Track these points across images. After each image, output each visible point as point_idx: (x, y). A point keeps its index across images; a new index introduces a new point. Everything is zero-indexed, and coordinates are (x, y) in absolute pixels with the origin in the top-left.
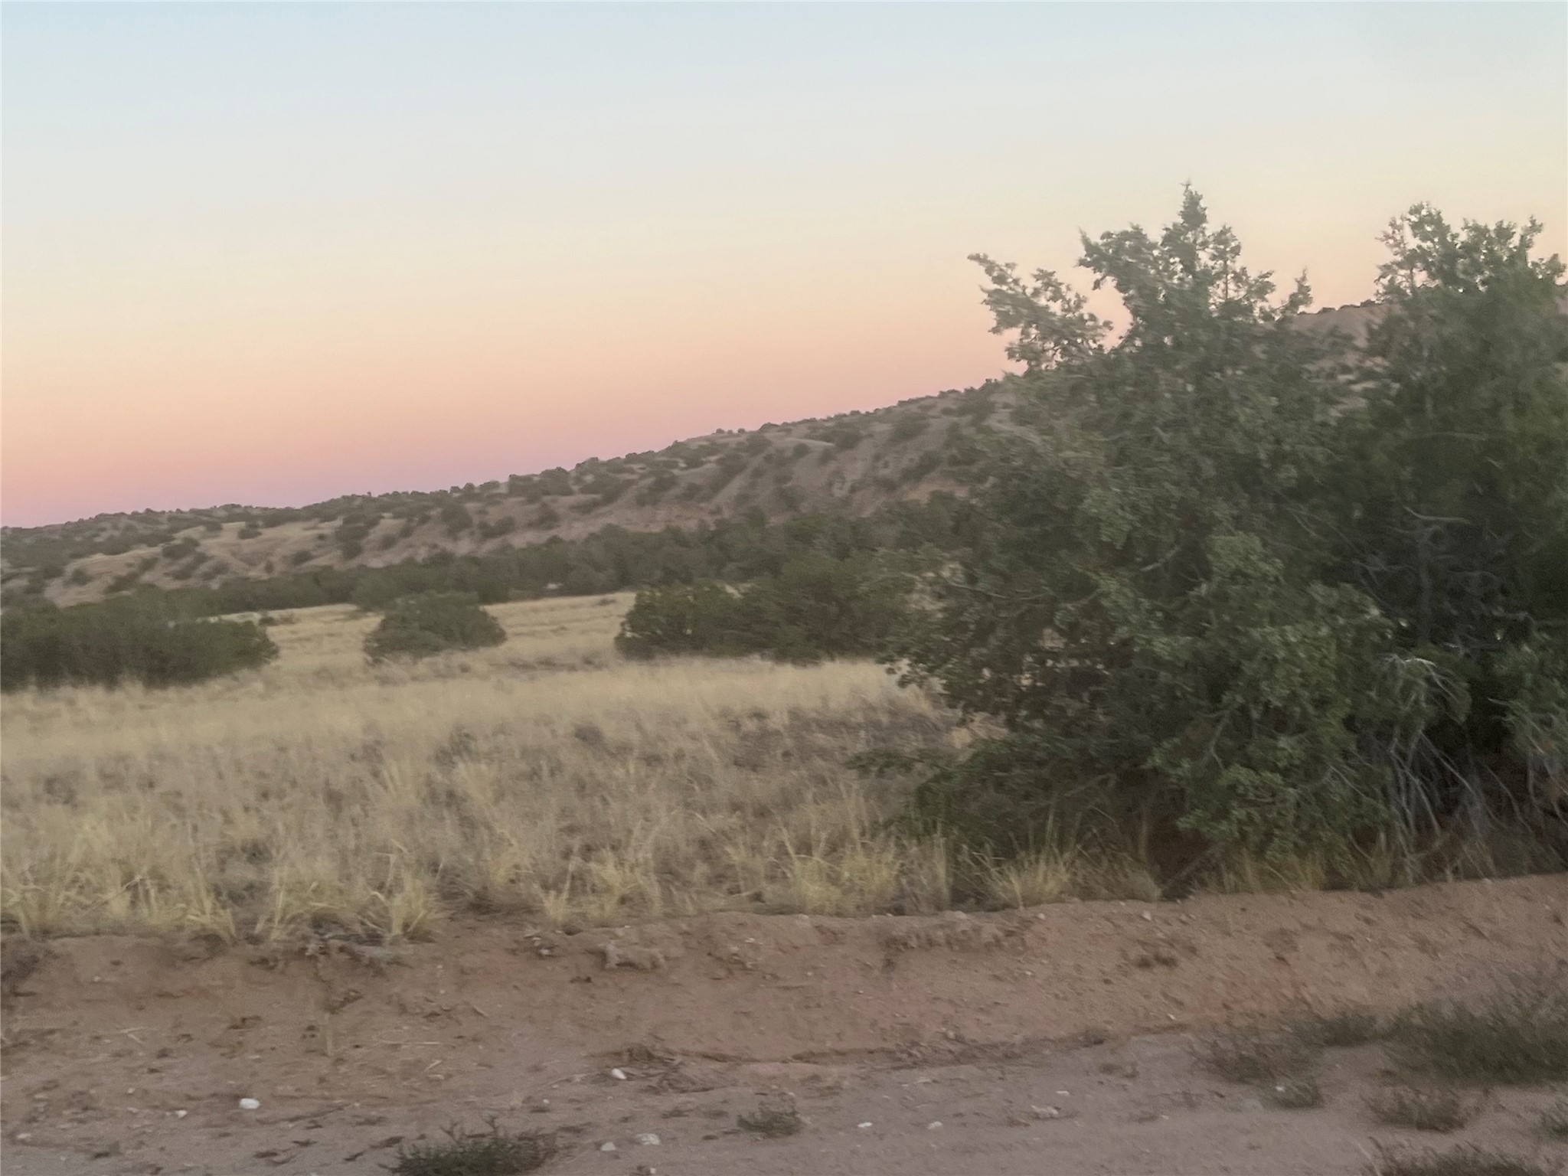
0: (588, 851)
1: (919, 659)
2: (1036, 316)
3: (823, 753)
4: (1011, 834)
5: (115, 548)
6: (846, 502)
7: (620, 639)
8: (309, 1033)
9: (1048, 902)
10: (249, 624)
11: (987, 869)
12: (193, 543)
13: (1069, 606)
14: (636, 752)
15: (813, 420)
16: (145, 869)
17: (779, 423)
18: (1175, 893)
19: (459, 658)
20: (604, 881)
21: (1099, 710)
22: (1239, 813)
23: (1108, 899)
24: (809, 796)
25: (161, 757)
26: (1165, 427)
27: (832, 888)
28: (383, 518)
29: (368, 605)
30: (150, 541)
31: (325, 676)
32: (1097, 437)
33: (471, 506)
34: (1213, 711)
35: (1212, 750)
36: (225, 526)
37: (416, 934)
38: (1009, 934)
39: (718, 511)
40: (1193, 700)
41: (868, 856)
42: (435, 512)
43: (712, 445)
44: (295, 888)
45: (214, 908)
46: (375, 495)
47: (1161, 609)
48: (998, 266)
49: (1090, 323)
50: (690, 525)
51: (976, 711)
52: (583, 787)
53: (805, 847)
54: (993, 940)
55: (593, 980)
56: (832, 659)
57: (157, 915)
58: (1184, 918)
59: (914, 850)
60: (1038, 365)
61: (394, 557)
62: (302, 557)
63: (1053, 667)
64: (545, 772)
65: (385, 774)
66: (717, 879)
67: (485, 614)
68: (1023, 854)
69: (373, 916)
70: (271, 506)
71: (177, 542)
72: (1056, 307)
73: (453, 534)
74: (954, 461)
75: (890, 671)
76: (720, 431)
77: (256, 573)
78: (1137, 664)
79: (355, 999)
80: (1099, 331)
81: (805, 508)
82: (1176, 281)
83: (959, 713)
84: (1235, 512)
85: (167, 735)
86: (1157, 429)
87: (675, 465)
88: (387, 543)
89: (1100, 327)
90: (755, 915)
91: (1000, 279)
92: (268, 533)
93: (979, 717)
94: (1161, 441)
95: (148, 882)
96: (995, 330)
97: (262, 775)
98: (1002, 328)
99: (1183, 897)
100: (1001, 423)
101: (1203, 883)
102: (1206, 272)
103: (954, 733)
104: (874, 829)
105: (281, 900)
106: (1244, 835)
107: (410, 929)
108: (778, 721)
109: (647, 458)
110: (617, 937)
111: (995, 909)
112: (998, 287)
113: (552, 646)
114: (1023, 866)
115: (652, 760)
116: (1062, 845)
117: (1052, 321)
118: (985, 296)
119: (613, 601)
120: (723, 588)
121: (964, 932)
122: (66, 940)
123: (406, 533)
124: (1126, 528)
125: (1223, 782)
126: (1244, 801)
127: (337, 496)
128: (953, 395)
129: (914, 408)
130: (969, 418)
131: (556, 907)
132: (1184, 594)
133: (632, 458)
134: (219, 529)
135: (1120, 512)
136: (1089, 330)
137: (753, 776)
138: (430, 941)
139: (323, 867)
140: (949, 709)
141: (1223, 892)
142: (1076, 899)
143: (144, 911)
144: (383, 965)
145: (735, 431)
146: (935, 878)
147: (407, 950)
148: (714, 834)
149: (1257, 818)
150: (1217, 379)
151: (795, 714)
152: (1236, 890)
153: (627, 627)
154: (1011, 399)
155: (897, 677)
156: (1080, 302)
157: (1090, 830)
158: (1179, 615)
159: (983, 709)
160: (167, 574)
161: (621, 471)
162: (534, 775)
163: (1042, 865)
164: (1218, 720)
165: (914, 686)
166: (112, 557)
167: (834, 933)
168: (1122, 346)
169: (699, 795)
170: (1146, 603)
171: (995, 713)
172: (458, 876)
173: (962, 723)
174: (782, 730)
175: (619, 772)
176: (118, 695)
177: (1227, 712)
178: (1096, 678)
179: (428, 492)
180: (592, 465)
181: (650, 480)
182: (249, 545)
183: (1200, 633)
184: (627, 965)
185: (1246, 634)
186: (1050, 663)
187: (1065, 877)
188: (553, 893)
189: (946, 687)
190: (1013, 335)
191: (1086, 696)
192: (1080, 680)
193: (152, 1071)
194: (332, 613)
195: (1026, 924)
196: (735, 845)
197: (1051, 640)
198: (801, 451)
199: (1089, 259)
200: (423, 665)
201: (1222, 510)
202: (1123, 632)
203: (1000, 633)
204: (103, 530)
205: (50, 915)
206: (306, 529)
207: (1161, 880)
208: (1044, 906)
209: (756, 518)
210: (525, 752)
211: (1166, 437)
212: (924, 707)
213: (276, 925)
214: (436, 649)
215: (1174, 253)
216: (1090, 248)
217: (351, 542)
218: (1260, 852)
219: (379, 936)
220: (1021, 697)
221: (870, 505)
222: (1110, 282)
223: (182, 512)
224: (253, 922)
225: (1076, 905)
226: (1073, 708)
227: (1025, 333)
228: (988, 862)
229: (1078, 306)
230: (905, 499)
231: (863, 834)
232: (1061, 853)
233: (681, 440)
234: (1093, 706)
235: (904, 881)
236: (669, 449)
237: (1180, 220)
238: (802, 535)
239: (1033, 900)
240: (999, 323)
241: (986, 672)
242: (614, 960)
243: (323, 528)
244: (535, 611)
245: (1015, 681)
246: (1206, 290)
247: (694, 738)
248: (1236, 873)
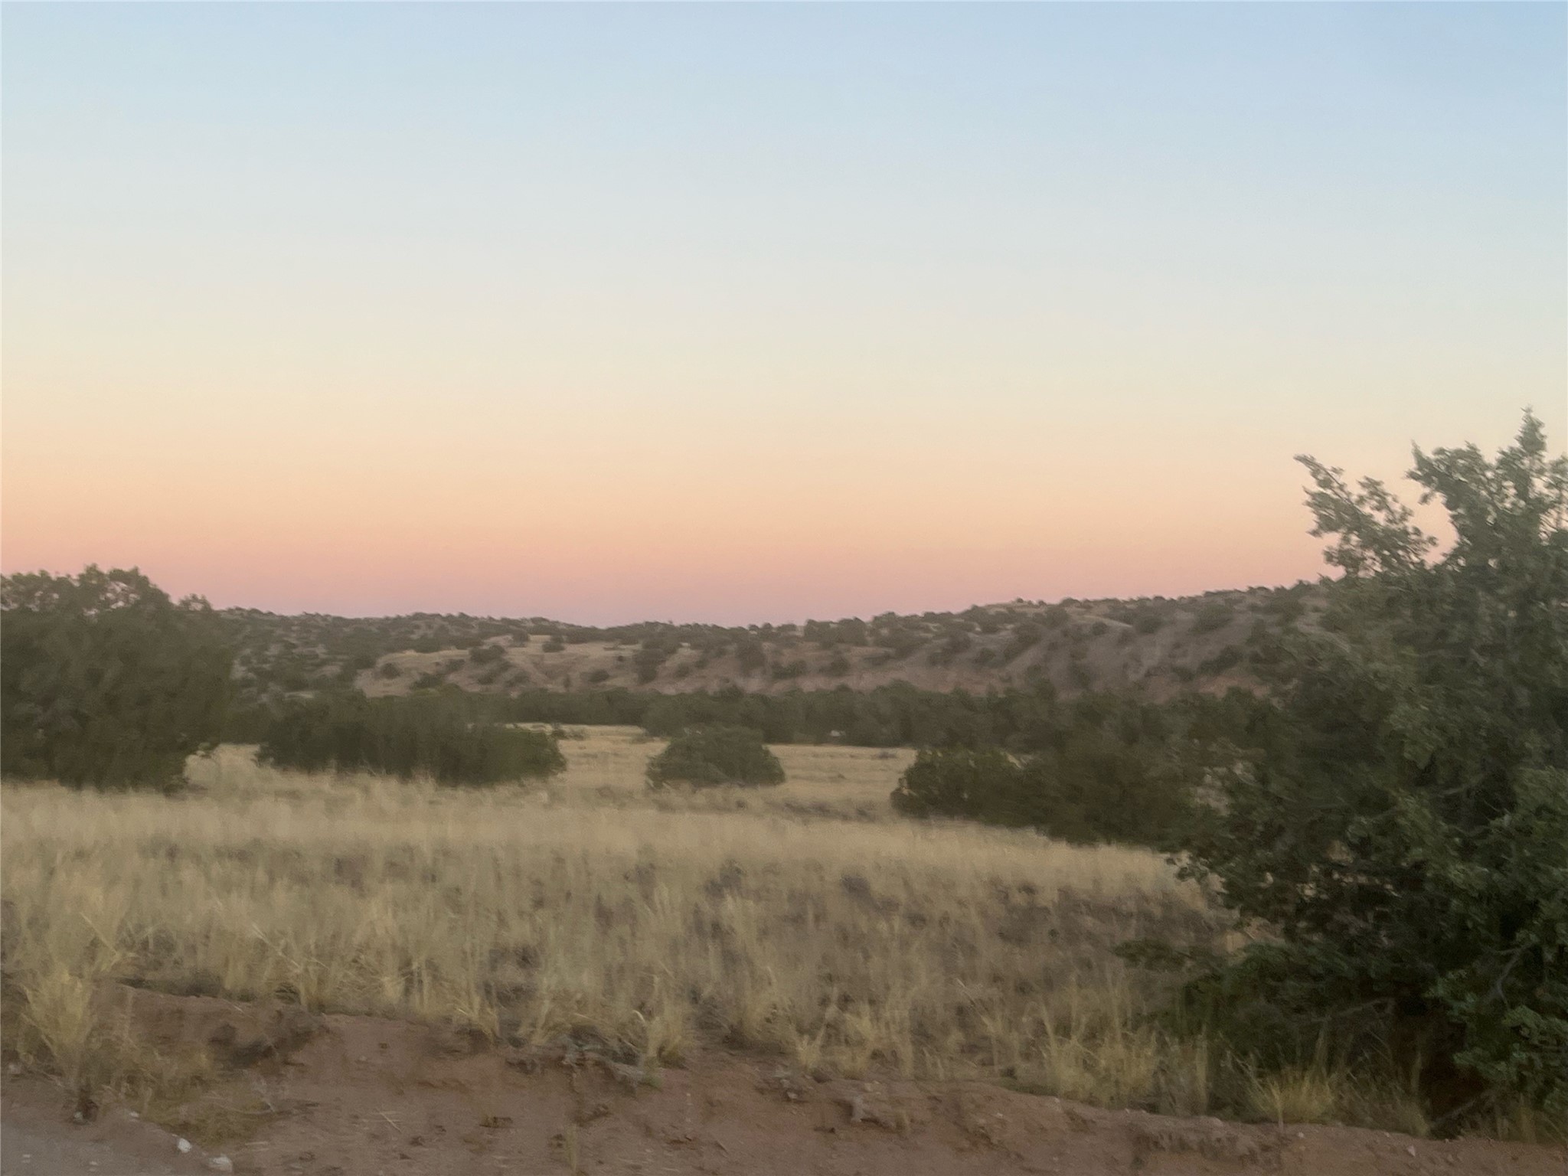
0: (845, 1001)
1: (1201, 853)
2: (1356, 522)
3: (1090, 936)
4: (1279, 1046)
5: (426, 646)
6: (1140, 686)
7: (896, 795)
8: (555, 1142)
9: (1311, 1122)
10: (542, 735)
11: (1248, 1079)
12: (499, 651)
13: (1363, 820)
14: (902, 909)
15: (1115, 601)
16: (423, 958)
17: (1080, 599)
18: (1445, 1131)
19: (738, 793)
20: (857, 1032)
21: (1383, 933)
22: (1519, 1056)
23: (1372, 1128)
24: (1073, 978)
25: (446, 853)
26: (1483, 650)
27: (1087, 1075)
28: (681, 646)
29: (656, 730)
30: (459, 644)
31: (606, 794)
32: (1409, 651)
33: (767, 646)
34: (1502, 948)
35: (1499, 986)
36: (532, 637)
37: (670, 1060)
38: (1266, 1148)
39: (1009, 679)
40: (1484, 932)
41: (1127, 1047)
42: (732, 648)
43: (1011, 614)
44: (561, 997)
45: (482, 1006)
46: (677, 623)
47: (1459, 835)
48: (1325, 470)
49: (1414, 537)
50: (979, 691)
51: (1253, 916)
52: (846, 938)
53: (1064, 1029)
54: (1248, 1154)
55: (837, 1130)
56: (1109, 843)
57: (427, 1004)
58: (1450, 1158)
59: (1175, 1048)
60: (1356, 572)
61: (687, 686)
62: (599, 676)
63: (1340, 881)
64: (810, 916)
65: (656, 898)
66: (969, 1049)
67: (767, 752)
68: (1288, 1068)
69: (631, 1035)
70: (576, 624)
71: (485, 647)
72: (1380, 517)
73: (746, 672)
74: (1255, 658)
75: (1170, 861)
76: (1020, 601)
77: (556, 687)
78: (1429, 887)
79: (605, 1114)
80: (1424, 546)
81: (1098, 687)
82: (1508, 505)
83: (1236, 914)
84: (1548, 746)
85: (453, 832)
86: (1473, 652)
87: (971, 629)
88: (682, 672)
89: (1424, 542)
90: (1006, 1091)
91: (1326, 483)
92: (572, 649)
93: (1257, 921)
94: (1476, 663)
95: (424, 973)
96: (1315, 533)
97: (538, 883)
98: (1322, 531)
99: (1452, 1137)
100: (1309, 626)
101: (1474, 1126)
102: (1540, 500)
103: (1229, 937)
104: (1136, 1021)
105: (547, 1006)
106: (1522, 1079)
107: (663, 1053)
108: (1048, 897)
109: (944, 618)
110: (865, 1091)
111: (1253, 1122)
112: (1322, 490)
113: (828, 793)
114: (1287, 1081)
115: (917, 920)
116: (1331, 1064)
117: (1374, 531)
118: (1308, 498)
119: (893, 756)
120: (1006, 756)
121: (1219, 1140)
122: (340, 1017)
123: (701, 664)
124: (1430, 747)
125: (1507, 1023)
126: (1527, 1044)
127: (640, 621)
128: (1263, 593)
129: (1220, 601)
130: (1276, 617)
131: (808, 1052)
132: (1487, 823)
133: (930, 617)
134: (527, 640)
135: (1426, 731)
136: (1410, 543)
137: (1017, 950)
138: (682, 1068)
139: (588, 981)
140: (1225, 910)
141: (1496, 1137)
142: (1340, 1124)
143: (415, 998)
144: (634, 1085)
145: (1035, 602)
146: (1194, 1079)
147: (660, 1074)
148: (972, 1002)
149: (1539, 1064)
150: (1542, 609)
151: (1065, 893)
152: (1510, 1138)
153: (905, 784)
154: (1323, 604)
155: (1175, 869)
156: (1406, 514)
157: (1361, 1054)
158: (1478, 843)
159: (1263, 915)
160: (470, 677)
161: (918, 628)
162: (798, 920)
163: (1307, 1083)
164: (1508, 958)
165: (1192, 881)
166: (422, 654)
167: (1084, 1121)
168: (1445, 564)
169: (961, 961)
170: (1445, 827)
171: (1274, 921)
172: (715, 1007)
173: (1238, 926)
174: (1050, 907)
175: (883, 926)
176: (411, 789)
177: (1518, 951)
178: (1383, 898)
179: (726, 627)
180: (889, 620)
181: (944, 641)
182: (551, 659)
183: (1498, 865)
184: (872, 1122)
185: (1548, 873)
186: (1336, 876)
187: (1330, 1099)
188: (806, 1037)
189: (1227, 885)
190: (1333, 540)
191: (1370, 916)
192: (1366, 899)
193: (403, 1157)
194: (621, 734)
195: (1284, 1141)
196: (993, 1018)
197: (1340, 853)
198: (1100, 630)
199: (1419, 473)
200: (701, 797)
201: (1533, 742)
202: (1417, 853)
203: (1289, 838)
204: (418, 627)
205: (327, 993)
206: (606, 649)
207: (1432, 1115)
208: (1307, 1126)
209: (1047, 692)
210: (792, 897)
211: (1482, 661)
212: (1200, 905)
213: (539, 1031)
214: (715, 782)
215: (1507, 477)
216: (1422, 461)
217: (647, 667)
218: (1538, 1102)
219: (634, 1056)
220: (1302, 908)
221: (1164, 693)
222: (1439, 498)
223: (494, 620)
224: (516, 1025)
225: (1339, 1130)
226: (1357, 925)
227: (1346, 540)
228: (1251, 1070)
229: (1403, 518)
230: (1201, 691)
231: (1125, 1024)
232: (1329, 1072)
233: (981, 604)
234: (1377, 928)
235: (1162, 1080)
236: (967, 612)
237: (1517, 445)
238: (1091, 714)
239: (1294, 1118)
240: (1320, 527)
241: (1270, 877)
242: (858, 1116)
243: (621, 649)
244: (816, 755)
245: (1299, 891)
246: (1539, 518)
247: (961, 903)
248: (1511, 1121)
